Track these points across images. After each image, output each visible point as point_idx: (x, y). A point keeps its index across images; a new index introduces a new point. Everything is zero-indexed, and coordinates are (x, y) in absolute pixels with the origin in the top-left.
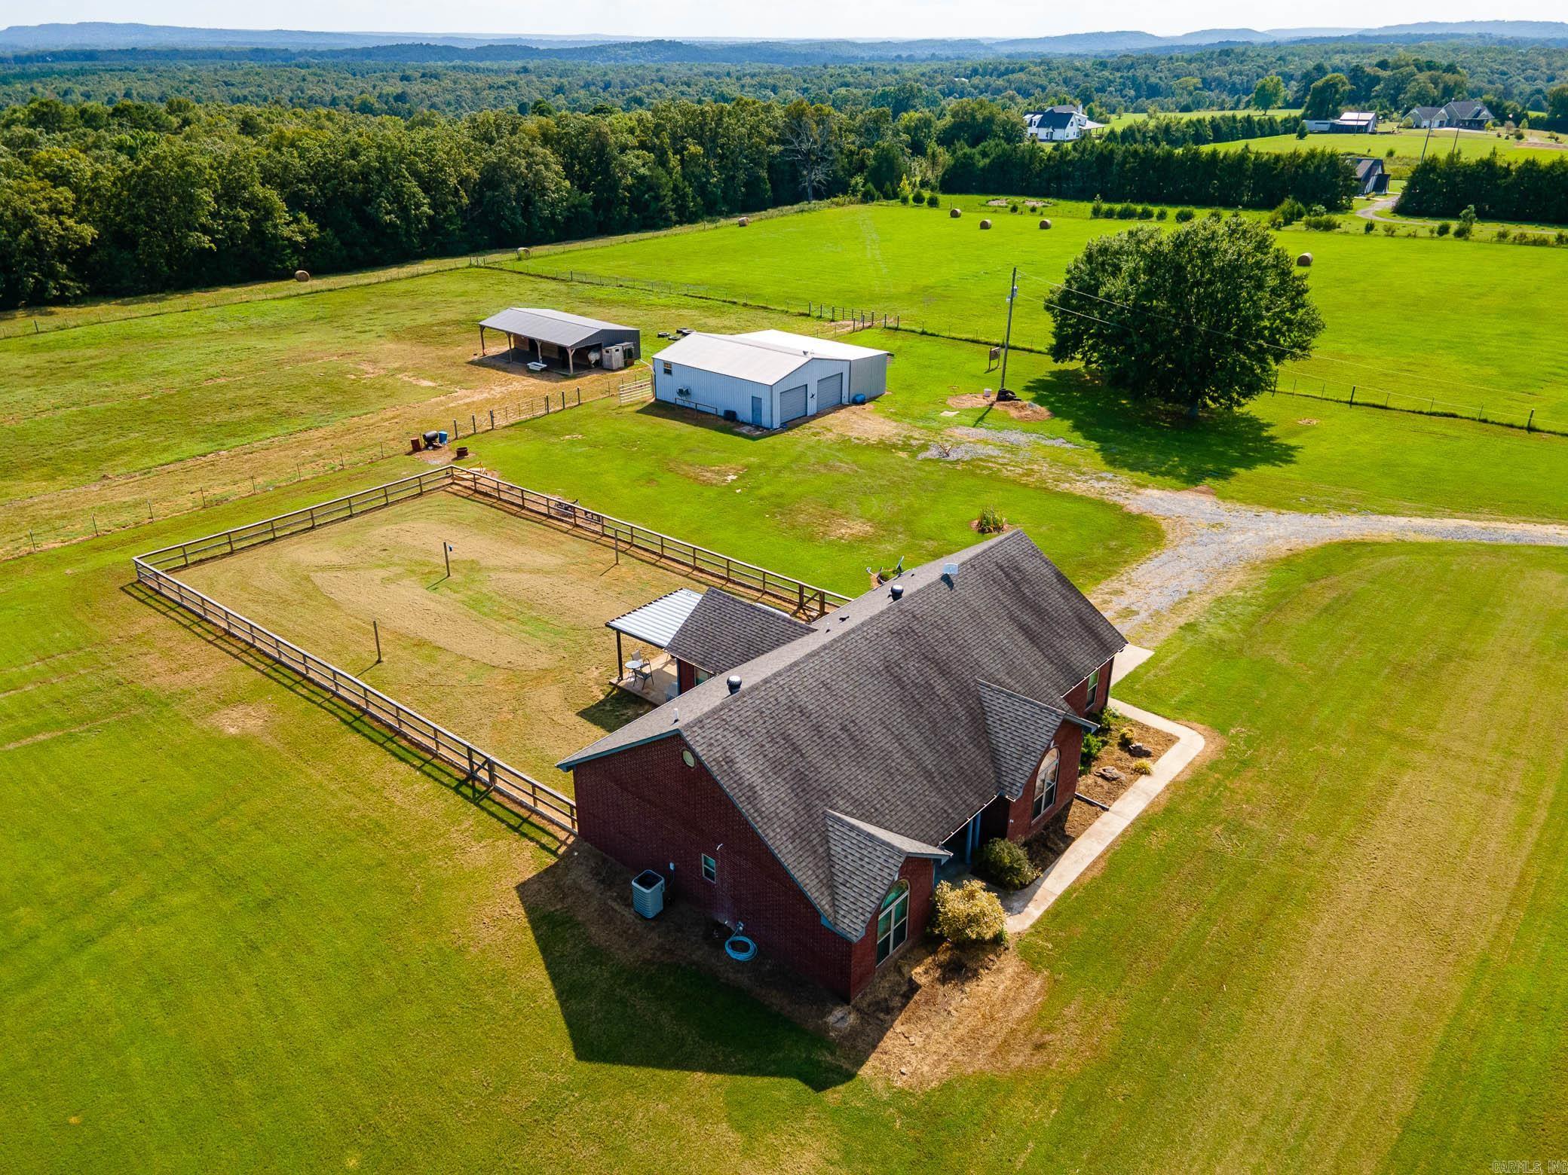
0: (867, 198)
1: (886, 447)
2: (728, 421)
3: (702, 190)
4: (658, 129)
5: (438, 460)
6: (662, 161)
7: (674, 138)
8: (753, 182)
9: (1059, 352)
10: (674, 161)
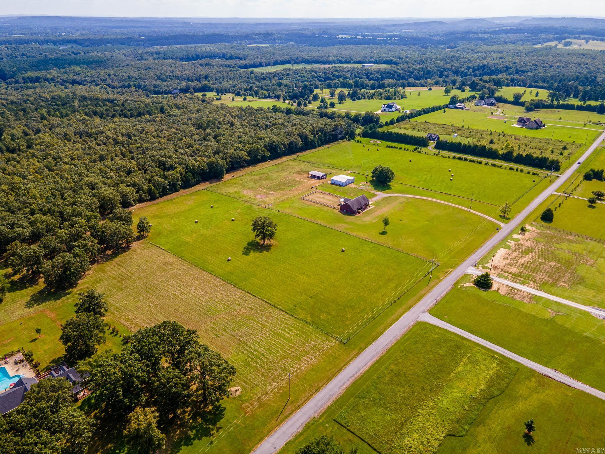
0: (349, 140)
1: (355, 188)
2: (339, 185)
3: (321, 141)
4: (314, 131)
5: (314, 189)
6: (315, 137)
7: (317, 132)
8: (329, 138)
9: (373, 177)
10: (317, 136)
